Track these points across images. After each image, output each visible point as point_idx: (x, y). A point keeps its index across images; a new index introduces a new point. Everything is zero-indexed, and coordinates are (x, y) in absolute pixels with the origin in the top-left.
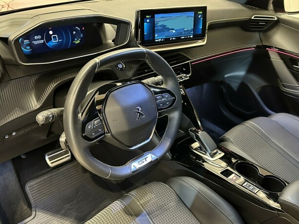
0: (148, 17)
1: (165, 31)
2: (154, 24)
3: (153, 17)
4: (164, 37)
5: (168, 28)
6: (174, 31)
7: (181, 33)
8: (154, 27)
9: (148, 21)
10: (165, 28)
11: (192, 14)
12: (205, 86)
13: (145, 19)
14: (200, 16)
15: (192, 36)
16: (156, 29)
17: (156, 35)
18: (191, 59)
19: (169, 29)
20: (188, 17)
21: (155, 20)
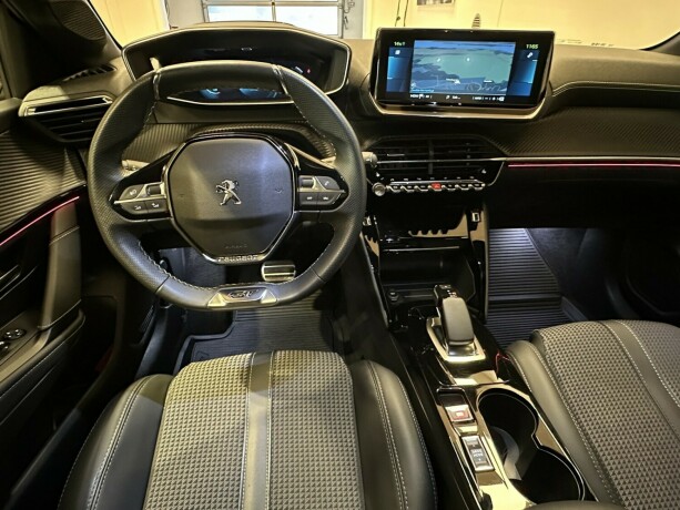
0: (398, 44)
1: (435, 78)
2: (411, 61)
3: (410, 45)
4: (432, 92)
5: (443, 73)
6: (457, 82)
7: (475, 87)
8: (410, 67)
9: (398, 52)
10: (434, 74)
11: (511, 48)
13: (391, 49)
14: (531, 54)
15: (502, 99)
16: (413, 70)
17: (413, 85)
19: (444, 76)
20: (497, 52)
21: (415, 52)
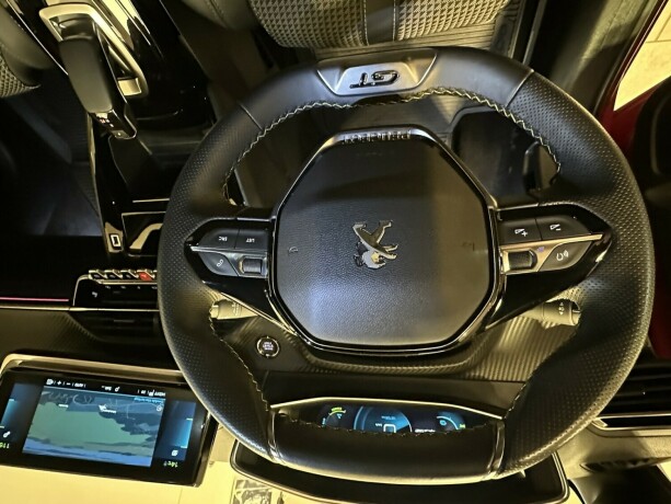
0: (173, 464)
1: (130, 415)
2: (158, 440)
3: (157, 461)
4: (137, 398)
5: (119, 422)
6: (103, 408)
7: (81, 399)
8: (161, 433)
9: (175, 453)
10: (130, 423)
11: (30, 446)
12: (41, 228)
13: (183, 458)
14: (5, 435)
15: (50, 382)
16: (157, 428)
17: (160, 409)
18: (68, 315)
19: (119, 418)
20: (47, 442)
21: (153, 450)
